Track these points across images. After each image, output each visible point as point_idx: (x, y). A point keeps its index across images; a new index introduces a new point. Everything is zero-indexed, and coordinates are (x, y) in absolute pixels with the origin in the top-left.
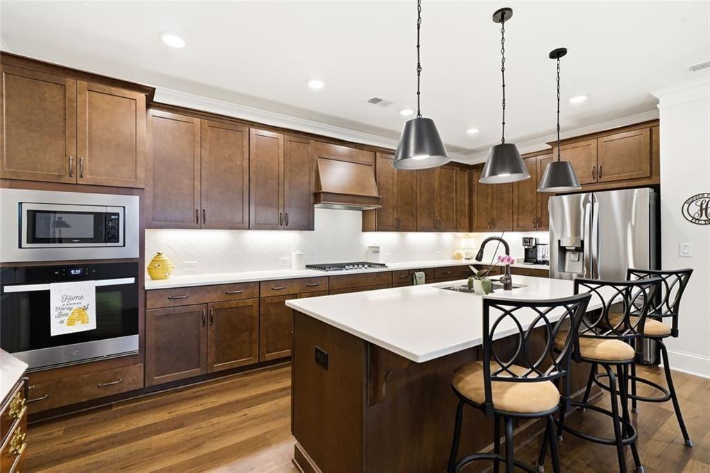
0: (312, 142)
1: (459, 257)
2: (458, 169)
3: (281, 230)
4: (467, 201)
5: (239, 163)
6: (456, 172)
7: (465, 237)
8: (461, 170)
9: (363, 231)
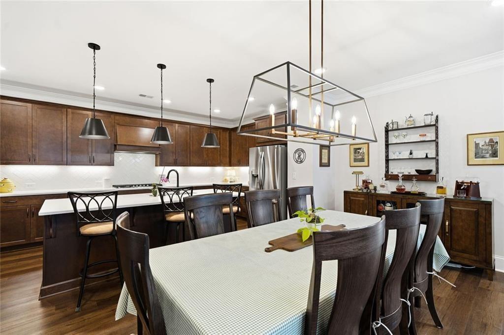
0: (112, 116)
1: (226, 181)
2: (221, 130)
3: (90, 165)
4: (228, 149)
5: (60, 128)
6: (220, 133)
7: (230, 170)
8: (223, 131)
9: (156, 166)
